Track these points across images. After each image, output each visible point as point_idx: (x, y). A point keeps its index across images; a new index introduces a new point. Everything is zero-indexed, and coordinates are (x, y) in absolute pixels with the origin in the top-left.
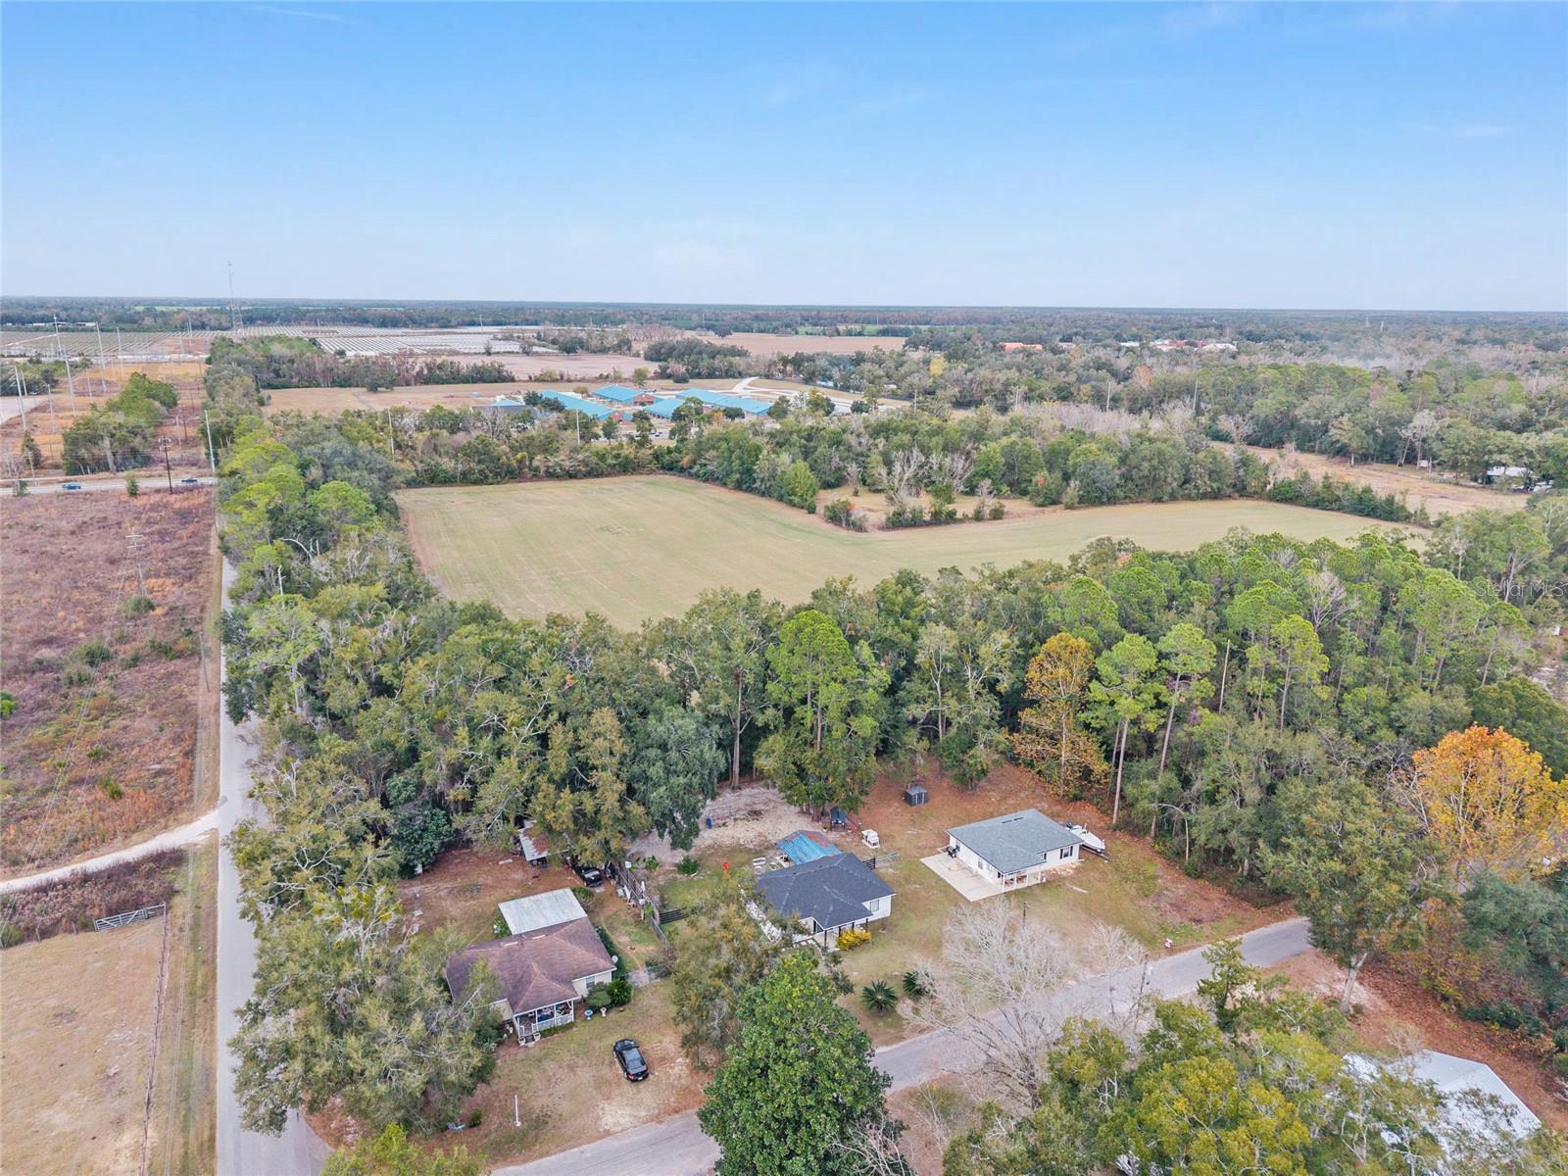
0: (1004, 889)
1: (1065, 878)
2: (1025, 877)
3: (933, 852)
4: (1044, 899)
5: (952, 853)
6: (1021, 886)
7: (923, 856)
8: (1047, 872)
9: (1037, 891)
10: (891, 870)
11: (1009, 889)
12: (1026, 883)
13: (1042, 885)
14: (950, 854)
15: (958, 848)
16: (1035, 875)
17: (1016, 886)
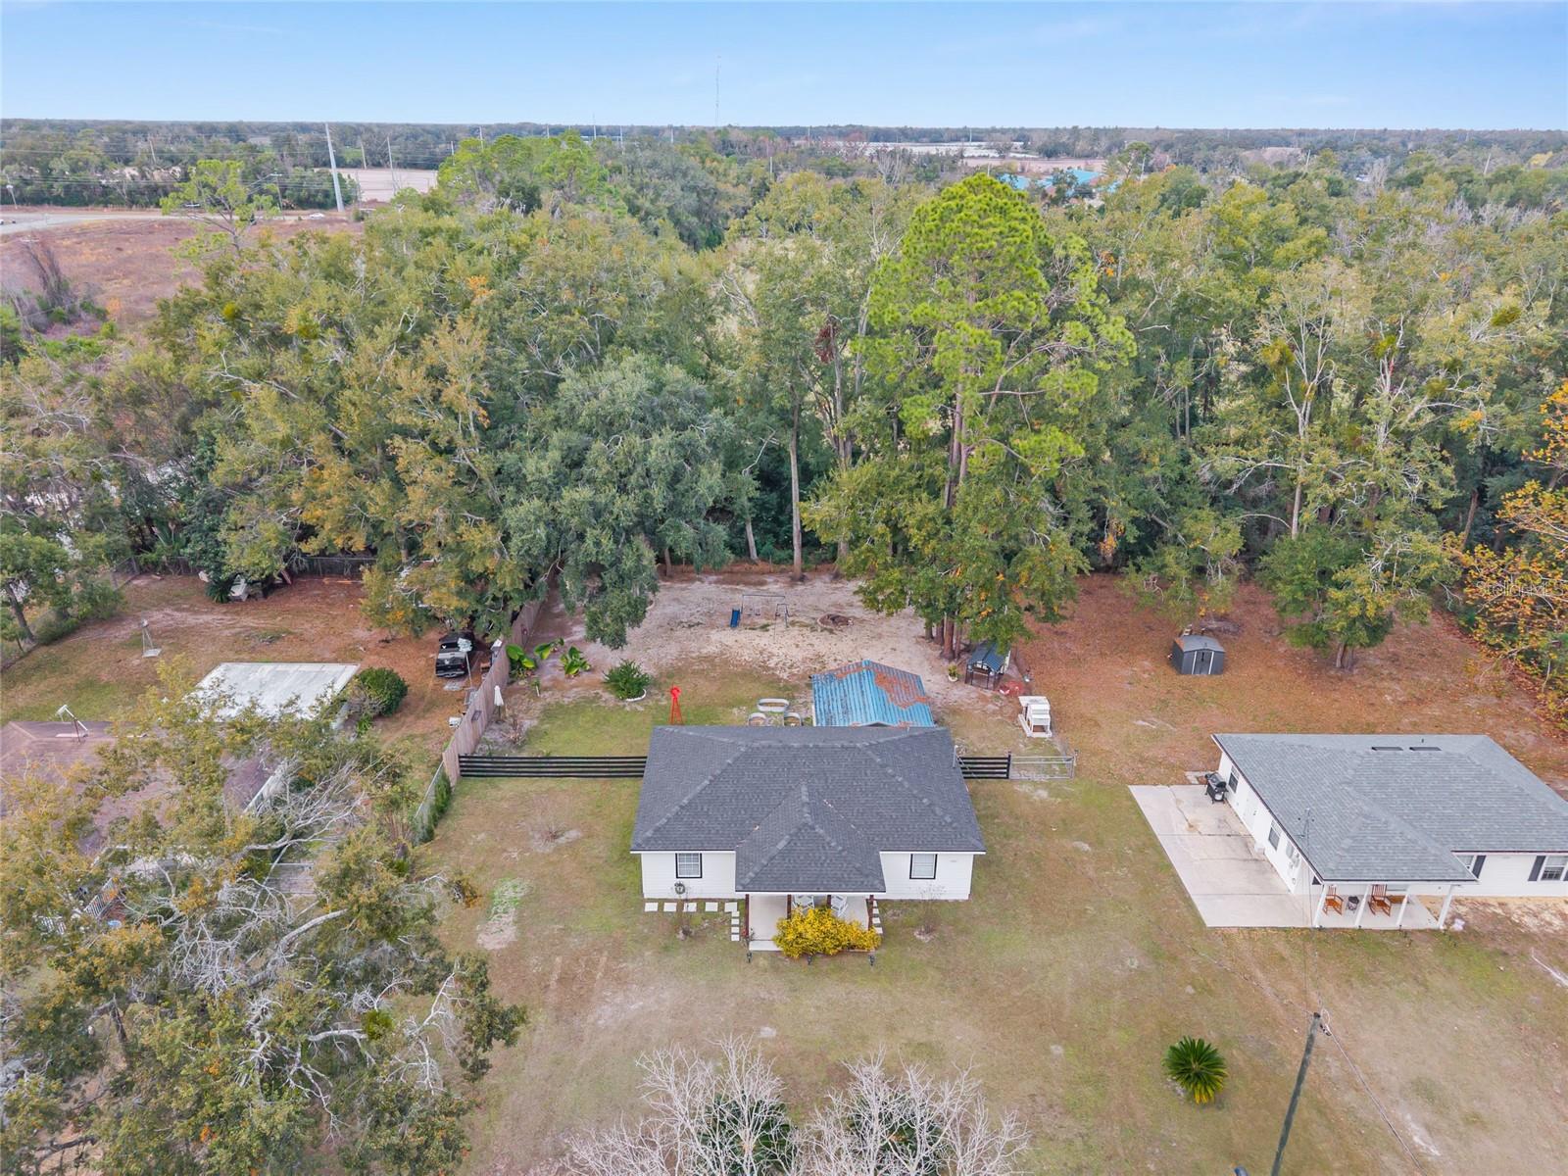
0: (1320, 918)
1: (1529, 937)
2: (1397, 900)
3: (1172, 775)
4: (1437, 981)
5: (1218, 790)
6: (1379, 922)
7: (1141, 781)
8: (1478, 905)
9: (1425, 950)
10: (1044, 794)
11: (1334, 921)
12: (1398, 919)
13: (1445, 939)
14: (1211, 792)
15: (1233, 782)
16: (1432, 905)
17: (1361, 919)
